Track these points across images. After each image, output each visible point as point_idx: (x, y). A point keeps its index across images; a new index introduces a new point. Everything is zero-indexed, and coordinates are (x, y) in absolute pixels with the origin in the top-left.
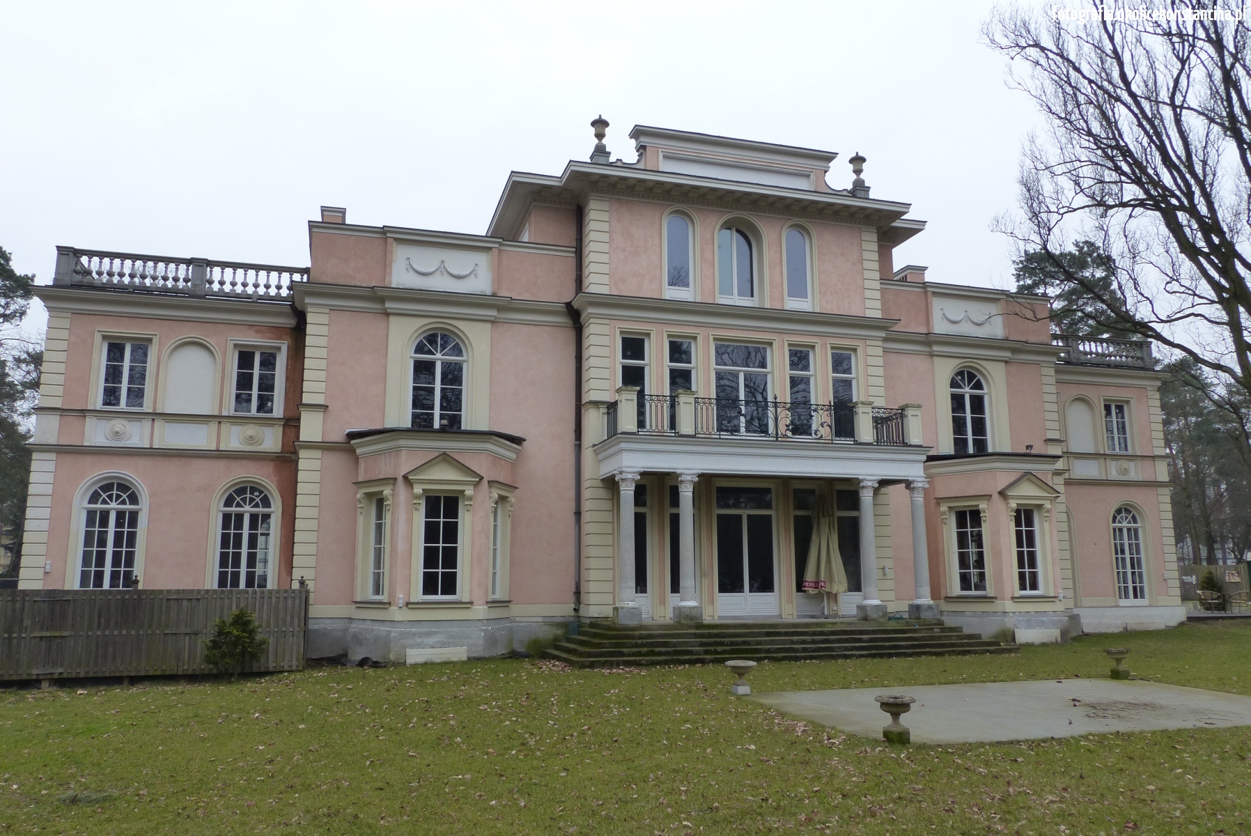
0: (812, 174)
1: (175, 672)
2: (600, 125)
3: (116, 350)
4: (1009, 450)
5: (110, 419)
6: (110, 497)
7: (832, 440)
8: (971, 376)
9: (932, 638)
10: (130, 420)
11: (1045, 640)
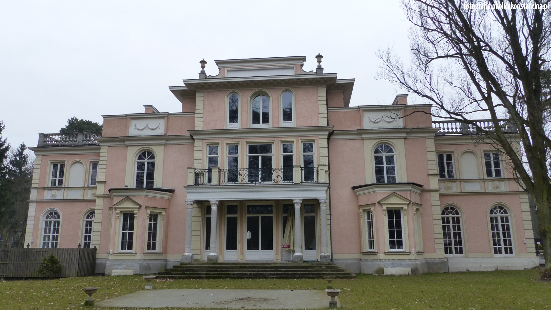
0: (294, 67)
1: (37, 276)
2: (203, 63)
3: (55, 166)
4: (406, 182)
5: (51, 190)
6: (52, 217)
7: (282, 183)
8: (387, 147)
9: (321, 271)
10: (58, 190)
11: (402, 273)
